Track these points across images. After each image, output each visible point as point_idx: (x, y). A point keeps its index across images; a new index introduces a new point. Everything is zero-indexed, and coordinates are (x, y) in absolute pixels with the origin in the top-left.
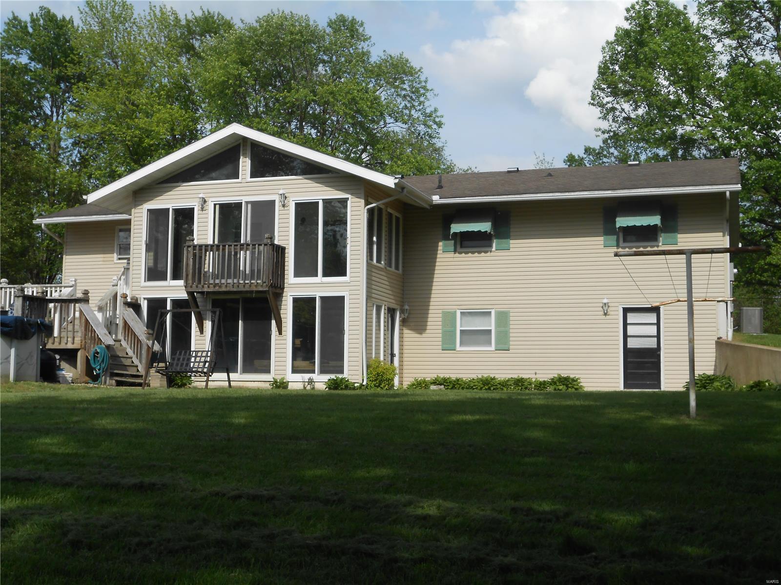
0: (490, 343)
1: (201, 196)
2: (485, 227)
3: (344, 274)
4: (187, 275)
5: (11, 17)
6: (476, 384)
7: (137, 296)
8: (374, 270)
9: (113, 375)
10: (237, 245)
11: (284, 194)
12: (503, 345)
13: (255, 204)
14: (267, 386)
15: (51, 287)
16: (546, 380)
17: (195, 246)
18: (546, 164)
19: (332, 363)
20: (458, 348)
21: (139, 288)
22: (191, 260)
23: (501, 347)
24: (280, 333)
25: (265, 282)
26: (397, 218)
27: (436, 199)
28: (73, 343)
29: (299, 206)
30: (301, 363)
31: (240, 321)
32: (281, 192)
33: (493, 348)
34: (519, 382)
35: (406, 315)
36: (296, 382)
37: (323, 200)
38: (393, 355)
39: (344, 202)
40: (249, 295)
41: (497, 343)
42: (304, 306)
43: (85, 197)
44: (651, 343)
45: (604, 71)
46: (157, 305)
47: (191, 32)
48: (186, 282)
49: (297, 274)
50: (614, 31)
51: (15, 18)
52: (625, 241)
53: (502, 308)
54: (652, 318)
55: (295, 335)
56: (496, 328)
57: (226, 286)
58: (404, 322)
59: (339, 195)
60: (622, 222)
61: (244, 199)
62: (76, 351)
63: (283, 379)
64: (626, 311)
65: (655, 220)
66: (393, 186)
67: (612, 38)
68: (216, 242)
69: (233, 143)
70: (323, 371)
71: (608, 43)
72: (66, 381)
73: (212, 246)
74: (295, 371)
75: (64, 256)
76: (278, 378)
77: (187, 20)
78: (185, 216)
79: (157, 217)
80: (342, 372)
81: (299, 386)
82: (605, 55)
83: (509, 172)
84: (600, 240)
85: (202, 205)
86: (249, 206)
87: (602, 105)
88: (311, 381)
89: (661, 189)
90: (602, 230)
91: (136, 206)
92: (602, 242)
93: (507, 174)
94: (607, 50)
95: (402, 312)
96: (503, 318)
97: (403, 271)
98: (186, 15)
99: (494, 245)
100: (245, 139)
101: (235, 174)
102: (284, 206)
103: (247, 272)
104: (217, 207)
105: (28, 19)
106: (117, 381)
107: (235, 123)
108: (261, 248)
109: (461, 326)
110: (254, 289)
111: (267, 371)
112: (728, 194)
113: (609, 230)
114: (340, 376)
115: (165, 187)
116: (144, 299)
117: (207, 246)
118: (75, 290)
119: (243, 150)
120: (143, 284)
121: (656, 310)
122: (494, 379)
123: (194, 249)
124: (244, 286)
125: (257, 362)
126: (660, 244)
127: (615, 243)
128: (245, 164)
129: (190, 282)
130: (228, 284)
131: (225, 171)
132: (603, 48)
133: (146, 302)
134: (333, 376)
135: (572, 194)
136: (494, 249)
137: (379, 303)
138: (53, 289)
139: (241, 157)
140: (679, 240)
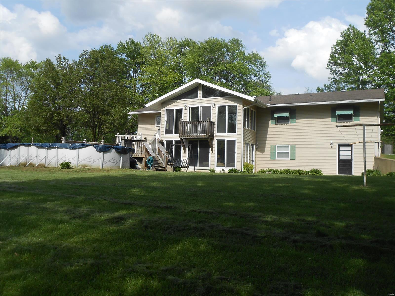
0: (288, 157)
1: (185, 104)
2: (286, 115)
3: (235, 132)
4: (180, 132)
5: (120, 42)
6: (283, 172)
7: (163, 139)
8: (246, 131)
9: (155, 167)
10: (197, 122)
11: (214, 104)
12: (293, 158)
13: (204, 107)
14: (208, 171)
15: (134, 136)
16: (309, 171)
17: (183, 122)
18: (309, 91)
19: (231, 164)
20: (276, 158)
21: (163, 137)
22: (181, 127)
23: (292, 158)
24: (213, 153)
25: (207, 135)
26: (254, 112)
27: (269, 105)
28: (141, 156)
29: (219, 108)
30: (220, 164)
31: (198, 148)
32: (213, 103)
33: (289, 159)
34: (299, 171)
35: (257, 147)
36: (218, 170)
37: (228, 105)
38: (252, 161)
39: (236, 106)
40: (201, 139)
41: (290, 157)
42: (221, 143)
43: (145, 105)
44: (349, 158)
45: (332, 56)
46: (169, 143)
47: (181, 46)
48: (180, 134)
49: (218, 132)
50: (336, 41)
51: (121, 43)
52: (339, 120)
53: (292, 144)
54: (349, 148)
55: (218, 153)
56: (290, 151)
57: (194, 136)
58: (257, 149)
59: (234, 104)
60: (338, 113)
61: (200, 105)
62: (142, 158)
63: (214, 169)
64: (339, 146)
65: (351, 112)
66: (253, 101)
67: (335, 44)
68: (190, 121)
69: (196, 86)
70: (227, 167)
71: (333, 45)
72: (139, 169)
73: (189, 122)
74: (217, 166)
75: (138, 125)
76: (212, 169)
77: (180, 42)
78: (179, 112)
79: (170, 112)
80: (234, 167)
81: (219, 172)
82: (332, 50)
83: (295, 95)
84: (329, 120)
85: (185, 108)
86: (202, 108)
87: (331, 69)
88: (223, 170)
89: (354, 101)
90: (330, 116)
91: (162, 108)
92: (331, 120)
93: (295, 96)
94: (333, 48)
95: (256, 145)
96: (293, 148)
97: (256, 131)
98: (179, 40)
99: (290, 121)
100: (200, 84)
101: (197, 97)
102: (214, 108)
103: (201, 131)
104: (191, 108)
105: (125, 43)
106: (156, 169)
107: (197, 79)
108: (206, 123)
109: (277, 151)
110: (204, 137)
111: (208, 166)
112: (379, 102)
113: (333, 115)
114: (234, 168)
115: (172, 101)
116: (165, 140)
117: (187, 122)
118: (142, 137)
119: (200, 88)
120: (165, 135)
121: (351, 145)
122: (289, 170)
123: (182, 123)
124: (200, 136)
125: (204, 163)
126: (353, 121)
127: (335, 121)
128: (200, 93)
129: (181, 134)
130: (194, 135)
131: (193, 96)
132: (332, 48)
133: (166, 141)
134: (231, 168)
135: (319, 103)
136: (290, 123)
137: (248, 142)
138: (134, 137)
139: (199, 91)
140: (360, 119)
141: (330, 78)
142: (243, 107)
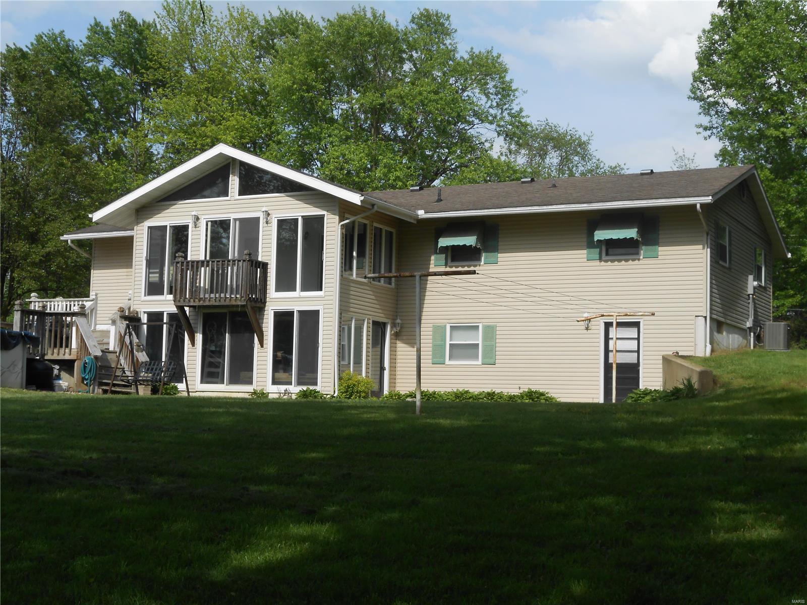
0: (477, 357)
1: (193, 213)
2: (470, 241)
3: (320, 288)
4: (176, 290)
5: (93, 23)
6: (449, 397)
7: (138, 310)
8: (352, 285)
9: (101, 384)
10: (219, 261)
11: (266, 211)
12: (490, 360)
13: (243, 221)
14: (246, 396)
15: (70, 301)
16: (516, 394)
17: (188, 262)
18: (687, 161)
19: (309, 375)
20: (447, 362)
21: (139, 303)
22: (179, 275)
23: (487, 361)
24: (262, 346)
25: (243, 297)
27: (421, 213)
28: (70, 354)
29: (281, 223)
30: (281, 375)
31: (227, 334)
32: (264, 209)
33: (480, 362)
34: (491, 395)
35: (398, 329)
36: (274, 391)
37: (302, 216)
38: (382, 369)
39: (321, 219)
40: (235, 309)
41: (483, 358)
42: (283, 320)
43: (90, 216)
44: (631, 358)
46: (155, 317)
48: (175, 297)
49: (278, 289)
50: (709, 18)
51: (97, 24)
52: (607, 254)
53: (488, 322)
54: (632, 332)
55: (276, 349)
56: (483, 341)
57: (209, 300)
58: (397, 336)
59: (320, 211)
60: (601, 235)
61: (232, 216)
62: (73, 361)
63: (263, 389)
64: (608, 325)
65: (631, 233)
66: (359, 203)
67: (708, 27)
68: (208, 258)
69: (223, 162)
70: (299, 383)
71: (704, 31)
72: (61, 388)
73: (203, 262)
74: (275, 382)
75: (92, 271)
76: (259, 389)
78: (180, 234)
79: (156, 233)
80: (316, 384)
81: (276, 396)
82: (701, 45)
84: (582, 254)
85: (195, 223)
86: (238, 223)
88: (286, 392)
89: (636, 202)
90: (586, 244)
91: (138, 224)
92: (585, 256)
94: (703, 39)
95: (394, 325)
96: (490, 332)
97: (396, 284)
98: (264, 15)
99: (483, 259)
100: (234, 160)
101: (225, 193)
102: (267, 223)
104: (209, 224)
105: (110, 25)
106: (103, 389)
107: (221, 144)
108: (241, 263)
109: (451, 340)
110: (234, 303)
111: (250, 382)
112: (698, 206)
113: (591, 244)
114: (311, 388)
115: (164, 205)
116: (145, 312)
117: (198, 262)
118: (96, 303)
119: (232, 169)
120: (143, 298)
121: (636, 325)
122: (467, 392)
123: (182, 265)
124: (225, 301)
125: (243, 374)
126: (641, 257)
127: (597, 256)
128: (234, 182)
129: (178, 296)
130: (212, 299)
131: (215, 189)
132: (700, 38)
133: (146, 315)
134: (305, 388)
136: (482, 263)
137: (361, 317)
138: (72, 303)
139: (231, 176)
140: (660, 253)
141: (701, 126)
142: (341, 221)
